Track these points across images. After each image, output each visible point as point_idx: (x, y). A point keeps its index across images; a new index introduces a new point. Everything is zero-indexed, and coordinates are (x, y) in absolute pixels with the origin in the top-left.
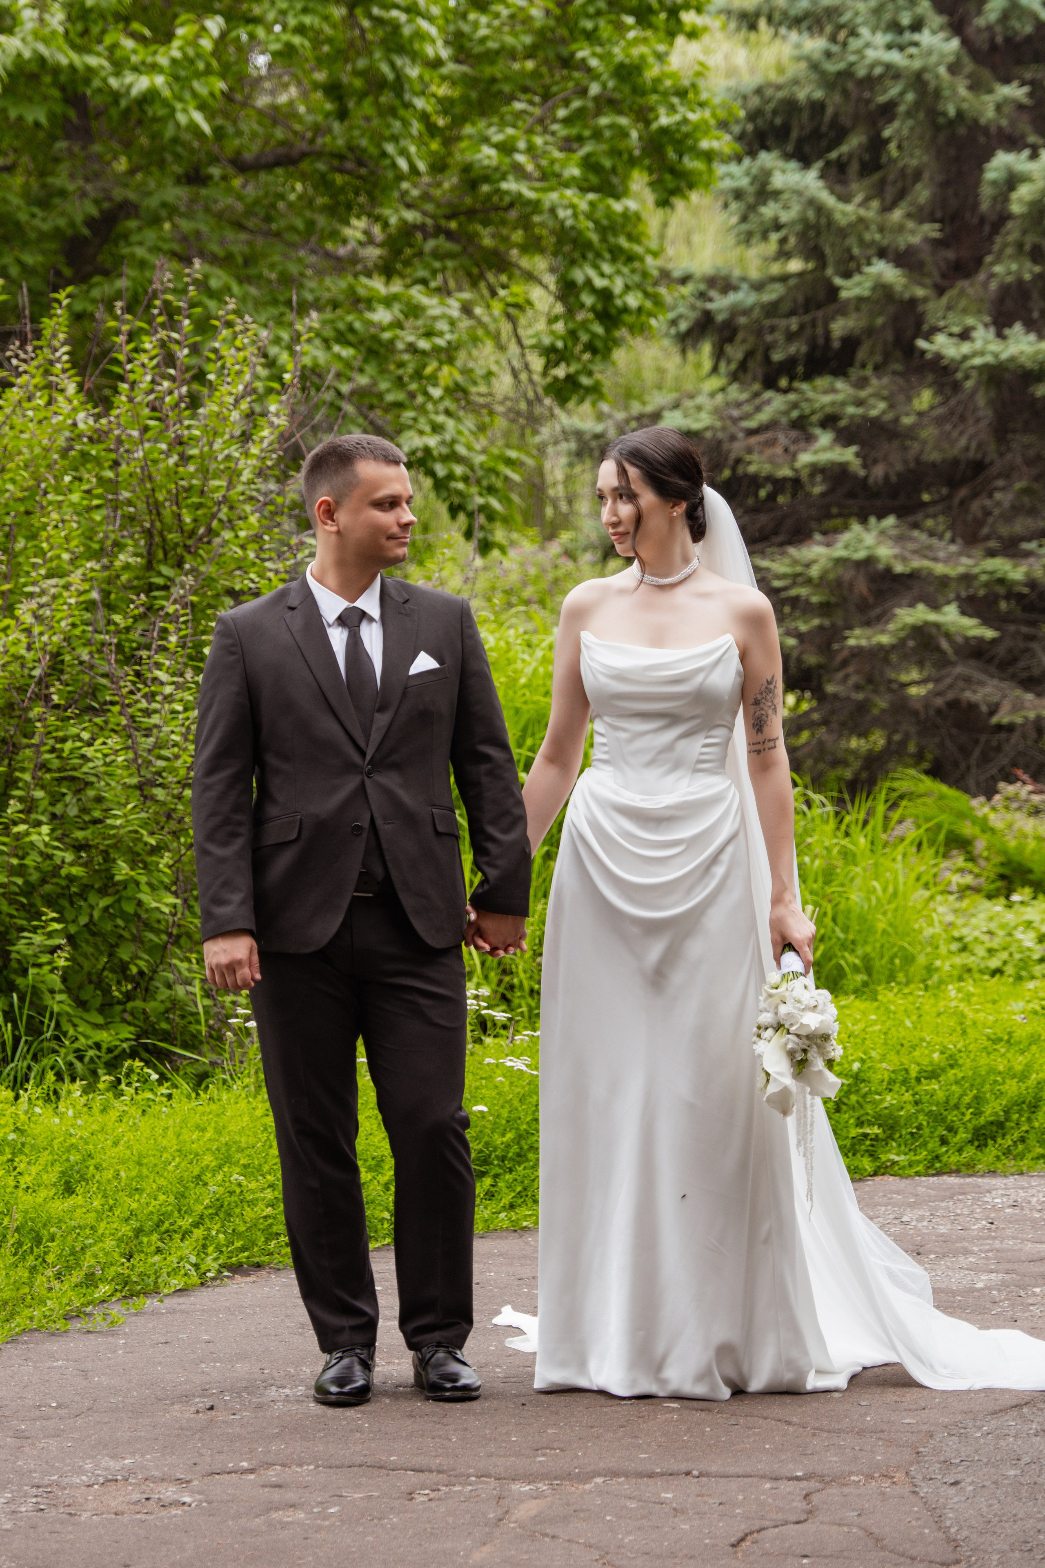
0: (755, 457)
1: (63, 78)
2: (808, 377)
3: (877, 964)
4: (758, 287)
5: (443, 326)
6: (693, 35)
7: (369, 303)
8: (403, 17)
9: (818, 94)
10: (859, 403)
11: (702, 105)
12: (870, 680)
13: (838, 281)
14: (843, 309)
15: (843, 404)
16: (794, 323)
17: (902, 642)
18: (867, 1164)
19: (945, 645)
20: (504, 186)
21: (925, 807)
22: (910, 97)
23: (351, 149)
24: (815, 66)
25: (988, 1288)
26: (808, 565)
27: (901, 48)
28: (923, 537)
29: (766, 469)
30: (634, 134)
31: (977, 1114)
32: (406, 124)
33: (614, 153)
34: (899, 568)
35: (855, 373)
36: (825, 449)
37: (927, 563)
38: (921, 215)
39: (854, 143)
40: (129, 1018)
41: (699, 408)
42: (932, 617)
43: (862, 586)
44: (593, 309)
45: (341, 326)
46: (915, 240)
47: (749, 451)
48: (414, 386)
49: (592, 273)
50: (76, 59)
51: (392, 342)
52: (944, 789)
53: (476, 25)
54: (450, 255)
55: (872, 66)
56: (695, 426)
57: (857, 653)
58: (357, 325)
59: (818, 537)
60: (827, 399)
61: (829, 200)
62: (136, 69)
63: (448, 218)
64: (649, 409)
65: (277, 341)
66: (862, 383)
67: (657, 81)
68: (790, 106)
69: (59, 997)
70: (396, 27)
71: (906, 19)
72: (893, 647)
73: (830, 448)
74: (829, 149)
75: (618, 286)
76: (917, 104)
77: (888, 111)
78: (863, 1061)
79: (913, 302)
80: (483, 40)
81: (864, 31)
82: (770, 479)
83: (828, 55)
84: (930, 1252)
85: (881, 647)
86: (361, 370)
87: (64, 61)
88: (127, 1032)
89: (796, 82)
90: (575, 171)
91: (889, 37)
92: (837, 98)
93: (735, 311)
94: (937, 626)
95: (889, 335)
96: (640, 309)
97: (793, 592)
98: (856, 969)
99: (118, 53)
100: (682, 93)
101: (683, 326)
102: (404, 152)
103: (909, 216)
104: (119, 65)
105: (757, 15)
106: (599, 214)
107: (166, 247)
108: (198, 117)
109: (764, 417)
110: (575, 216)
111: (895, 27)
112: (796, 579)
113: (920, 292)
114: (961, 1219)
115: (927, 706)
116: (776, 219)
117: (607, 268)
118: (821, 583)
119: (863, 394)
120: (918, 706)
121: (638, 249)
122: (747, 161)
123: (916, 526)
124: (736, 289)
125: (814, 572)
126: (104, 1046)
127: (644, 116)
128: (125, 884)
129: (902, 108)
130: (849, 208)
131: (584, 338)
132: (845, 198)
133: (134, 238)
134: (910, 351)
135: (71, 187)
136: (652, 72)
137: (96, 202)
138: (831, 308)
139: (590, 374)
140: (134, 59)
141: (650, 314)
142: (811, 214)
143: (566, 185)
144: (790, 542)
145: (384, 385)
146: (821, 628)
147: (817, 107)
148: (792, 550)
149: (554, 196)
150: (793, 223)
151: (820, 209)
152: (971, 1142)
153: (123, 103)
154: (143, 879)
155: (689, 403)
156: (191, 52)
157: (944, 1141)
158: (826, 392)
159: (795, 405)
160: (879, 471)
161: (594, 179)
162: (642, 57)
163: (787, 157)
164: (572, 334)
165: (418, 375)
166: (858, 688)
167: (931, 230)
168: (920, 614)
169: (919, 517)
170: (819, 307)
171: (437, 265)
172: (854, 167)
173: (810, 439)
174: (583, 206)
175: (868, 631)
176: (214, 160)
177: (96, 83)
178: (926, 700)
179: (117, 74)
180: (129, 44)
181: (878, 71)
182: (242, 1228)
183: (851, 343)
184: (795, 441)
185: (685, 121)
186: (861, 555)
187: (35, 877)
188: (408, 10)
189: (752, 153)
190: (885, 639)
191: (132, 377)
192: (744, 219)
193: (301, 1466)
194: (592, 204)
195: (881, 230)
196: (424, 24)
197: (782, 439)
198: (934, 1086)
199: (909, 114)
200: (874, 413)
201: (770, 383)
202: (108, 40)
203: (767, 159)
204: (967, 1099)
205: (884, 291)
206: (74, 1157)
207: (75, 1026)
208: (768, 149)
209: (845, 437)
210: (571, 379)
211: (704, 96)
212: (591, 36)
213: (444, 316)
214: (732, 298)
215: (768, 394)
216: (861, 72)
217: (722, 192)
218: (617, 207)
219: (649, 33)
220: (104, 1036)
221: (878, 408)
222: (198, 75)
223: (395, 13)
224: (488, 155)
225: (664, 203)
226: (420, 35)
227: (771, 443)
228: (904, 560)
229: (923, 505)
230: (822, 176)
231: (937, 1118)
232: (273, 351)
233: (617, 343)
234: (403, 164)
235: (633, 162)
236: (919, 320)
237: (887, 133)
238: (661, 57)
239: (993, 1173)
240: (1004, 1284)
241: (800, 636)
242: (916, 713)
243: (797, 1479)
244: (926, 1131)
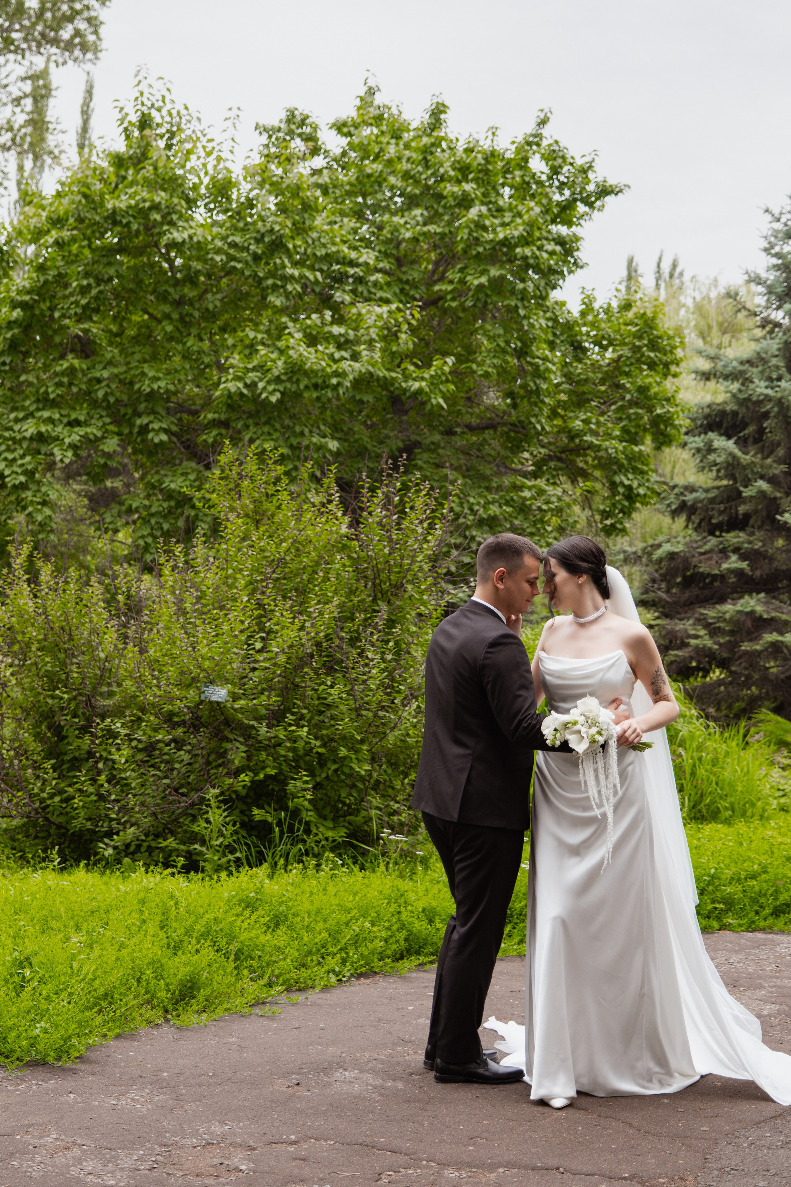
0: (703, 565)
1: (381, 383)
2: (728, 531)
3: (736, 806)
4: (707, 491)
5: (554, 499)
6: (675, 376)
7: (521, 488)
8: (541, 362)
9: (735, 408)
10: (750, 542)
11: (677, 405)
12: (751, 666)
13: (742, 489)
14: (744, 501)
15: (743, 543)
16: (722, 507)
17: (766, 649)
18: (716, 924)
19: (785, 651)
20: (585, 438)
21: (770, 727)
22: (776, 409)
23: (520, 422)
24: (734, 396)
25: (769, 1015)
26: (724, 613)
27: (772, 388)
28: (777, 602)
29: (708, 570)
30: (646, 418)
31: (776, 899)
32: (541, 409)
33: (638, 426)
34: (765, 616)
35: (749, 529)
36: (734, 562)
37: (778, 614)
38: (779, 461)
39: (751, 429)
40: (346, 825)
41: (678, 543)
42: (780, 638)
43: (749, 624)
44: (623, 494)
45: (508, 498)
46: (777, 472)
47: (700, 562)
48: (539, 526)
49: (623, 478)
50: (387, 374)
51: (531, 505)
52: (779, 718)
53: (576, 367)
54: (561, 469)
55: (759, 395)
56: (676, 550)
57: (746, 653)
58: (515, 498)
59: (729, 601)
60: (735, 540)
61: (739, 454)
62: (414, 379)
63: (561, 452)
64: (657, 542)
65: (478, 504)
66: (752, 534)
67: (656, 394)
68: (723, 413)
69: (310, 813)
70: (537, 366)
71: (774, 376)
72: (762, 651)
73: (736, 562)
74: (740, 432)
75: (635, 484)
76: (779, 413)
77: (766, 415)
78: (716, 869)
79: (775, 499)
80: (580, 374)
81: (756, 380)
82: (709, 575)
83: (740, 391)
84: (741, 986)
85: (756, 651)
86: (516, 518)
87: (381, 375)
88: (343, 832)
89: (725, 403)
90: (617, 433)
91: (767, 383)
92: (744, 409)
93: (696, 501)
94: (782, 642)
95: (764, 513)
96: (645, 495)
97: (718, 625)
98: (726, 809)
99: (407, 372)
100: (668, 400)
101: (674, 507)
102: (539, 422)
103: (774, 461)
104: (407, 377)
105: (710, 373)
106: (628, 452)
107: (432, 461)
108: (441, 401)
109: (707, 547)
110: (616, 452)
111: (770, 379)
112: (719, 619)
113: (778, 495)
114: (762, 962)
115: (777, 678)
116: (715, 461)
117: (630, 476)
118: (730, 621)
119: (752, 539)
120: (773, 678)
121: (645, 468)
122: (703, 436)
123: (774, 598)
124: (697, 491)
125: (727, 616)
126: (331, 839)
127: (650, 409)
128: (345, 758)
129: (772, 414)
130: (748, 457)
131: (620, 507)
132: (746, 453)
133: (418, 457)
134: (774, 521)
135: (392, 434)
136: (655, 389)
137: (403, 441)
138: (739, 501)
139: (621, 523)
140: (414, 375)
141: (650, 497)
142: (730, 459)
143: (614, 439)
144: (717, 603)
145: (526, 525)
146: (730, 641)
147: (735, 414)
148: (717, 606)
149: (607, 443)
150: (722, 463)
151: (734, 457)
152: (772, 914)
153: (408, 394)
154: (354, 756)
155: (674, 540)
156: (439, 372)
157: (757, 913)
158: (735, 537)
159: (721, 543)
160: (758, 573)
161: (627, 437)
162: (650, 384)
163: (721, 435)
164: (614, 505)
165: (542, 521)
166: (746, 668)
167: (784, 467)
168: (774, 637)
169: (776, 594)
170: (734, 500)
171: (555, 473)
172: (751, 440)
173: (727, 558)
174: (621, 448)
175: (751, 644)
176: (459, 425)
177: (397, 385)
178: (776, 676)
179: (406, 381)
180: (412, 368)
181: (762, 397)
182: (366, 953)
183: (747, 516)
184: (721, 558)
185: (669, 411)
186: (748, 609)
187: (301, 752)
188: (543, 359)
189: (706, 433)
190: (758, 647)
191: (370, 509)
192: (701, 461)
193: (326, 1140)
194: (624, 447)
195: (762, 467)
196: (550, 365)
197: (715, 557)
198: (754, 882)
199: (775, 417)
200: (756, 547)
201: (712, 533)
202: (403, 366)
203: (711, 435)
204: (770, 892)
205: (762, 494)
206: (283, 908)
207: (318, 828)
208: (713, 431)
209: (743, 557)
210: (612, 525)
211: (678, 401)
212: (627, 374)
213: (554, 495)
214: (694, 495)
215: (710, 537)
216: (754, 398)
217: (691, 449)
218: (636, 449)
219: (653, 373)
220: (330, 834)
221: (758, 545)
222: (442, 383)
223: (537, 360)
224: (578, 424)
225: (658, 448)
226: (548, 370)
227: (710, 559)
228: (768, 612)
229: (778, 588)
230: (735, 443)
231: (754, 901)
232: (476, 508)
233: (635, 509)
234: (539, 427)
235: (645, 430)
236: (778, 508)
237: (765, 425)
238: (658, 384)
239: (782, 932)
240: (779, 1013)
241: (720, 645)
242: (771, 681)
243: (625, 1179)
244: (748, 908)
